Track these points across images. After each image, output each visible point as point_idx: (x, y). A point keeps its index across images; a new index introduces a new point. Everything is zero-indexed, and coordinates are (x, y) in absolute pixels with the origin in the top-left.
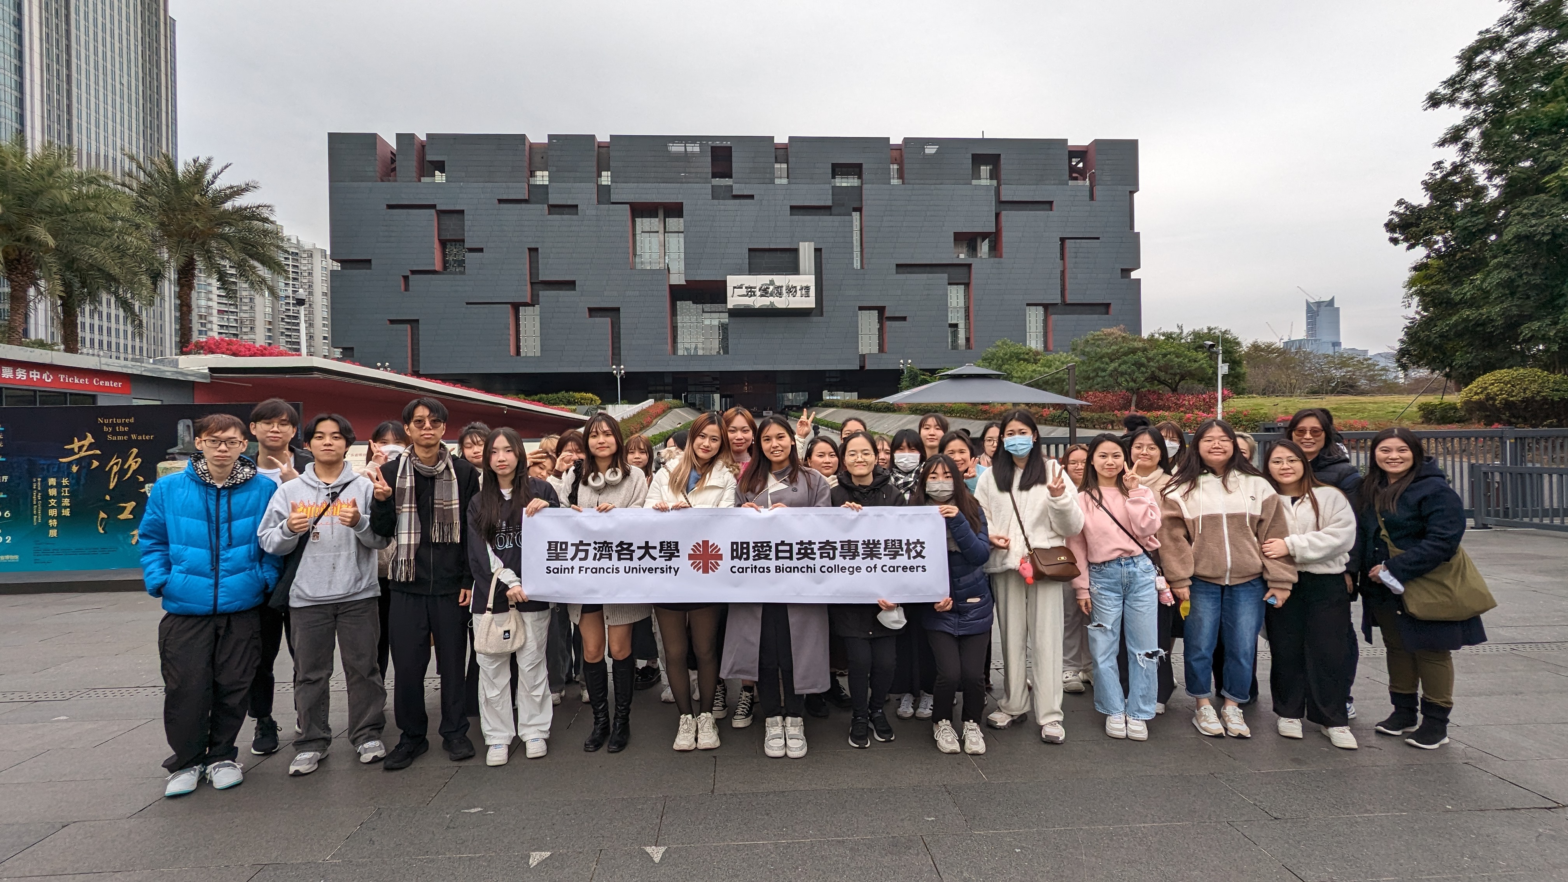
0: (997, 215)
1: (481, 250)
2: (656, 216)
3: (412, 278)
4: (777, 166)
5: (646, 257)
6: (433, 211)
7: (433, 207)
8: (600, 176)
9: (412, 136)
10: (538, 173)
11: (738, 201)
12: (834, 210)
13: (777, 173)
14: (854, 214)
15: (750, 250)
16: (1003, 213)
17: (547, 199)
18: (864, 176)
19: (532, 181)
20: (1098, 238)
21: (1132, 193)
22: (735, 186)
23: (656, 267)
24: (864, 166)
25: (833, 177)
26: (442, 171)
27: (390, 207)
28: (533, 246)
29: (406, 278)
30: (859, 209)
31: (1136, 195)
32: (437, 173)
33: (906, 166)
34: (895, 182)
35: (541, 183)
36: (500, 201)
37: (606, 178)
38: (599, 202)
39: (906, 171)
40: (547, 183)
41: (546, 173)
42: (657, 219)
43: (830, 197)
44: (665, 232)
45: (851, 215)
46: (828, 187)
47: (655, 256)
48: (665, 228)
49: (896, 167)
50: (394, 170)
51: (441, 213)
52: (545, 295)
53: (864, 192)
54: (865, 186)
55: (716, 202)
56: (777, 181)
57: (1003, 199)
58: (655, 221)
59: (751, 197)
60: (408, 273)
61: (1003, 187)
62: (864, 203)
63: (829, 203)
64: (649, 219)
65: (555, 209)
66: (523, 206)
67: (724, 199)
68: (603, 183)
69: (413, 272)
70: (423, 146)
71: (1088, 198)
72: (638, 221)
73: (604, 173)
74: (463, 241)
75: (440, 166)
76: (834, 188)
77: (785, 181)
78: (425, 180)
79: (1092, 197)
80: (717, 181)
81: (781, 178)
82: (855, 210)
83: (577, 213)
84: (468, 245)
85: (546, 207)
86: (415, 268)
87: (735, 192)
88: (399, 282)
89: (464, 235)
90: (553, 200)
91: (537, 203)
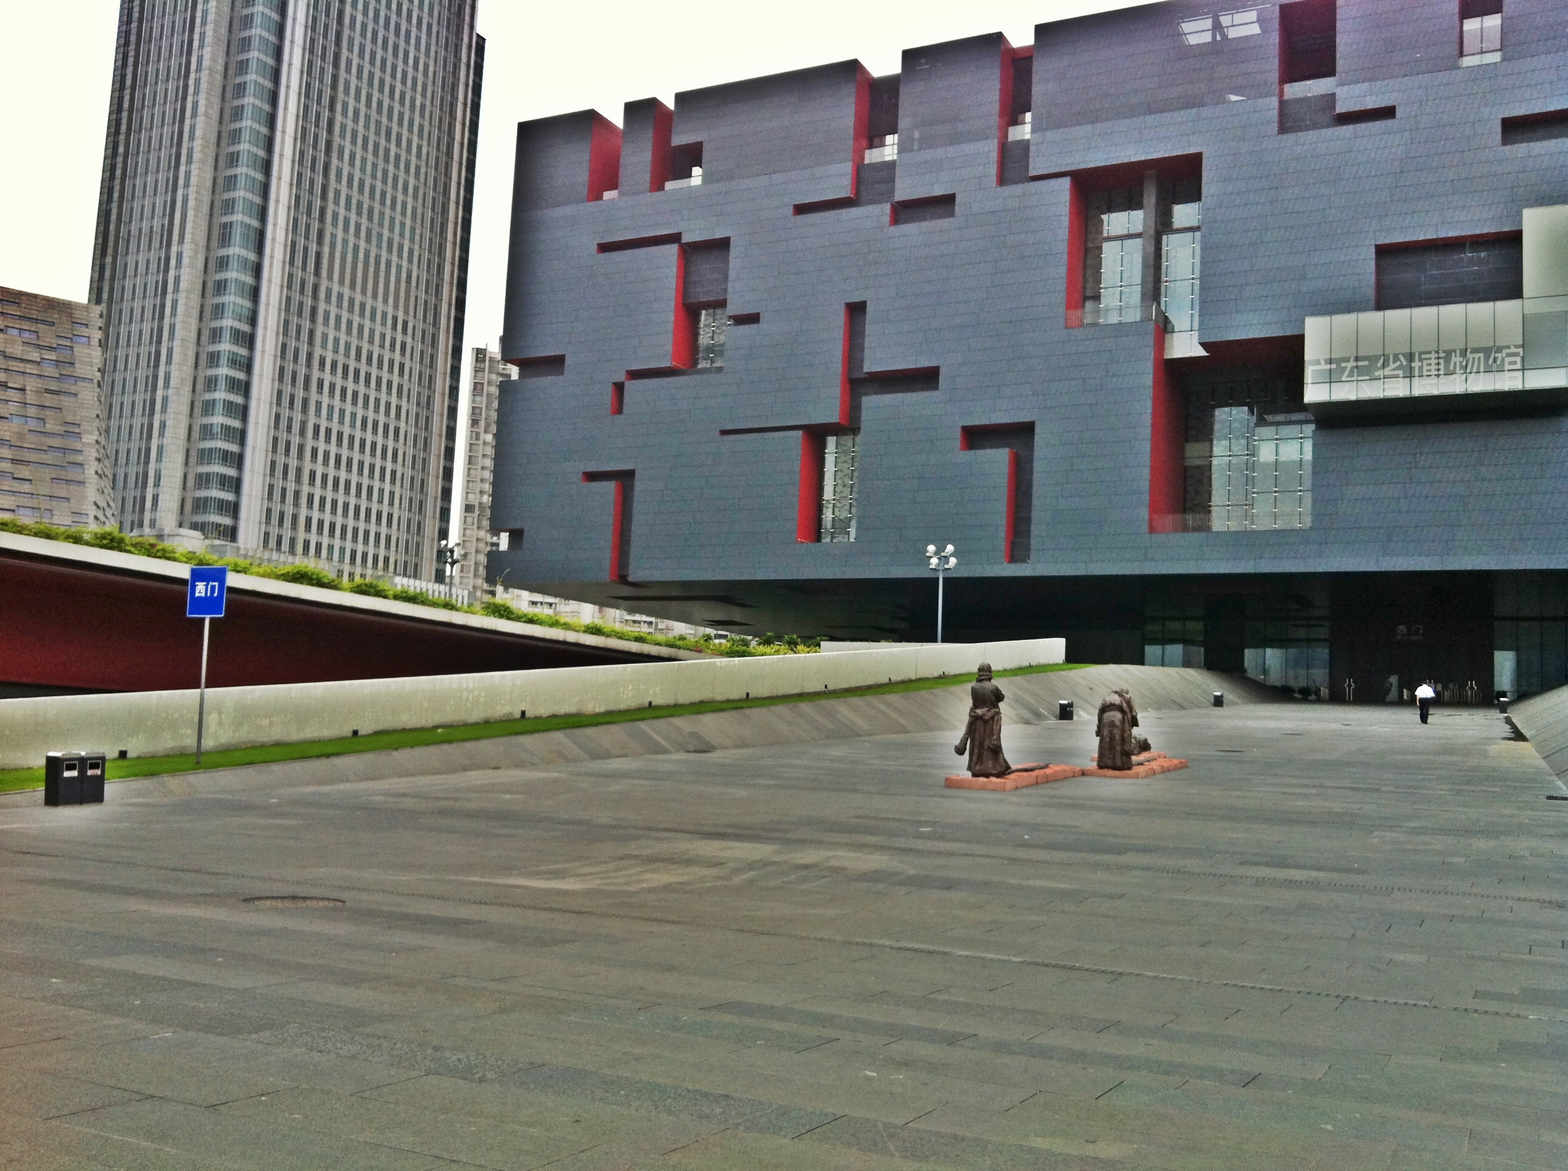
1: (752, 319)
3: (631, 386)
4: (1470, 24)
6: (675, 248)
7: (675, 238)
9: (652, 102)
11: (1346, 131)
13: (1471, 43)
15: (1383, 252)
17: (892, 191)
19: (870, 158)
22: (1341, 93)
23: (1131, 317)
26: (699, 164)
27: (603, 249)
28: (856, 298)
29: (619, 388)
35: (885, 160)
36: (801, 209)
37: (1022, 126)
38: (1001, 181)
41: (896, 138)
42: (1150, 209)
44: (1159, 234)
47: (1133, 296)
48: (1157, 226)
51: (690, 250)
52: (873, 404)
55: (1290, 139)
56: (1470, 61)
58: (1138, 212)
59: (1388, 112)
60: (621, 377)
64: (1124, 210)
65: (906, 210)
66: (845, 213)
67: (1314, 126)
68: (1017, 139)
69: (634, 375)
70: (669, 120)
74: (725, 302)
75: (696, 155)
77: (1493, 59)
78: (669, 185)
80: (1296, 90)
81: (1478, 49)
83: (952, 214)
84: (732, 309)
85: (887, 208)
86: (635, 367)
87: (1340, 108)
88: (607, 397)
89: (725, 290)
90: (904, 191)
91: (871, 202)
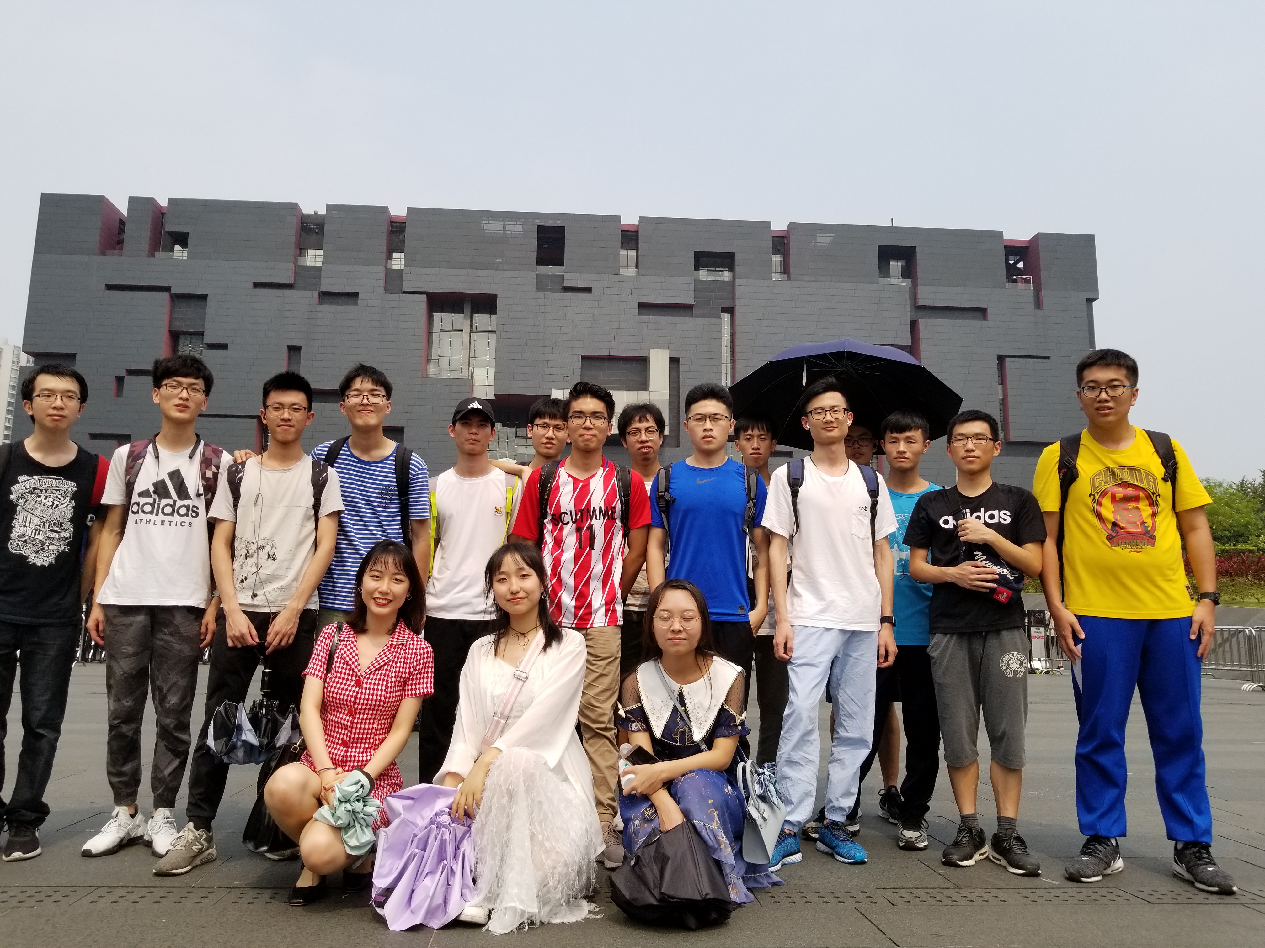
0: (914, 325)
1: (224, 347)
2: (461, 311)
3: (128, 379)
4: (623, 252)
5: (444, 363)
6: (166, 295)
7: (167, 289)
8: (390, 257)
9: (150, 201)
10: (311, 252)
11: (569, 295)
12: (696, 311)
13: (623, 262)
14: (723, 315)
15: (584, 358)
16: (922, 321)
17: (319, 285)
18: (737, 268)
19: (302, 261)
20: (1048, 358)
21: (1090, 301)
22: (567, 276)
23: (455, 375)
24: (737, 257)
25: (697, 269)
26: (184, 244)
27: (110, 287)
28: (294, 343)
29: (120, 380)
30: (730, 311)
31: (1094, 304)
32: (177, 247)
33: (793, 258)
34: (777, 277)
35: (313, 264)
36: (257, 285)
37: (398, 261)
38: (386, 290)
39: (792, 264)
40: (320, 264)
41: (320, 252)
42: (462, 315)
43: (692, 293)
44: (471, 331)
45: (720, 317)
46: (690, 281)
47: (456, 363)
48: (471, 326)
49: (778, 258)
50: (120, 242)
51: (178, 298)
53: (737, 288)
54: (738, 281)
55: (541, 295)
56: (622, 271)
57: (921, 303)
58: (459, 317)
59: (588, 290)
60: (123, 373)
61: (920, 288)
62: (737, 303)
63: (691, 301)
64: (451, 315)
65: (327, 296)
66: (287, 292)
67: (552, 290)
68: (394, 267)
69: (131, 372)
70: (163, 214)
71: (1032, 306)
72: (437, 316)
73: (396, 255)
74: (202, 334)
75: (182, 239)
76: (697, 282)
77: (633, 272)
78: (159, 255)
79: (1038, 304)
80: (544, 269)
81: (628, 267)
82: (725, 310)
83: (356, 304)
84: (207, 339)
85: (316, 294)
86: (133, 368)
87: (566, 284)
88: (113, 385)
89: (203, 326)
90: (326, 286)
91: (304, 289)
